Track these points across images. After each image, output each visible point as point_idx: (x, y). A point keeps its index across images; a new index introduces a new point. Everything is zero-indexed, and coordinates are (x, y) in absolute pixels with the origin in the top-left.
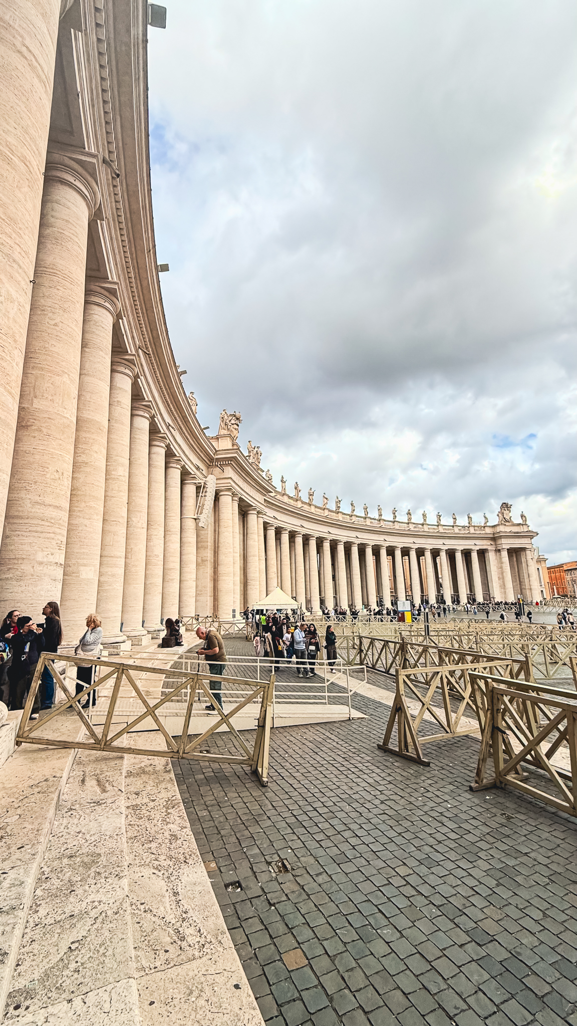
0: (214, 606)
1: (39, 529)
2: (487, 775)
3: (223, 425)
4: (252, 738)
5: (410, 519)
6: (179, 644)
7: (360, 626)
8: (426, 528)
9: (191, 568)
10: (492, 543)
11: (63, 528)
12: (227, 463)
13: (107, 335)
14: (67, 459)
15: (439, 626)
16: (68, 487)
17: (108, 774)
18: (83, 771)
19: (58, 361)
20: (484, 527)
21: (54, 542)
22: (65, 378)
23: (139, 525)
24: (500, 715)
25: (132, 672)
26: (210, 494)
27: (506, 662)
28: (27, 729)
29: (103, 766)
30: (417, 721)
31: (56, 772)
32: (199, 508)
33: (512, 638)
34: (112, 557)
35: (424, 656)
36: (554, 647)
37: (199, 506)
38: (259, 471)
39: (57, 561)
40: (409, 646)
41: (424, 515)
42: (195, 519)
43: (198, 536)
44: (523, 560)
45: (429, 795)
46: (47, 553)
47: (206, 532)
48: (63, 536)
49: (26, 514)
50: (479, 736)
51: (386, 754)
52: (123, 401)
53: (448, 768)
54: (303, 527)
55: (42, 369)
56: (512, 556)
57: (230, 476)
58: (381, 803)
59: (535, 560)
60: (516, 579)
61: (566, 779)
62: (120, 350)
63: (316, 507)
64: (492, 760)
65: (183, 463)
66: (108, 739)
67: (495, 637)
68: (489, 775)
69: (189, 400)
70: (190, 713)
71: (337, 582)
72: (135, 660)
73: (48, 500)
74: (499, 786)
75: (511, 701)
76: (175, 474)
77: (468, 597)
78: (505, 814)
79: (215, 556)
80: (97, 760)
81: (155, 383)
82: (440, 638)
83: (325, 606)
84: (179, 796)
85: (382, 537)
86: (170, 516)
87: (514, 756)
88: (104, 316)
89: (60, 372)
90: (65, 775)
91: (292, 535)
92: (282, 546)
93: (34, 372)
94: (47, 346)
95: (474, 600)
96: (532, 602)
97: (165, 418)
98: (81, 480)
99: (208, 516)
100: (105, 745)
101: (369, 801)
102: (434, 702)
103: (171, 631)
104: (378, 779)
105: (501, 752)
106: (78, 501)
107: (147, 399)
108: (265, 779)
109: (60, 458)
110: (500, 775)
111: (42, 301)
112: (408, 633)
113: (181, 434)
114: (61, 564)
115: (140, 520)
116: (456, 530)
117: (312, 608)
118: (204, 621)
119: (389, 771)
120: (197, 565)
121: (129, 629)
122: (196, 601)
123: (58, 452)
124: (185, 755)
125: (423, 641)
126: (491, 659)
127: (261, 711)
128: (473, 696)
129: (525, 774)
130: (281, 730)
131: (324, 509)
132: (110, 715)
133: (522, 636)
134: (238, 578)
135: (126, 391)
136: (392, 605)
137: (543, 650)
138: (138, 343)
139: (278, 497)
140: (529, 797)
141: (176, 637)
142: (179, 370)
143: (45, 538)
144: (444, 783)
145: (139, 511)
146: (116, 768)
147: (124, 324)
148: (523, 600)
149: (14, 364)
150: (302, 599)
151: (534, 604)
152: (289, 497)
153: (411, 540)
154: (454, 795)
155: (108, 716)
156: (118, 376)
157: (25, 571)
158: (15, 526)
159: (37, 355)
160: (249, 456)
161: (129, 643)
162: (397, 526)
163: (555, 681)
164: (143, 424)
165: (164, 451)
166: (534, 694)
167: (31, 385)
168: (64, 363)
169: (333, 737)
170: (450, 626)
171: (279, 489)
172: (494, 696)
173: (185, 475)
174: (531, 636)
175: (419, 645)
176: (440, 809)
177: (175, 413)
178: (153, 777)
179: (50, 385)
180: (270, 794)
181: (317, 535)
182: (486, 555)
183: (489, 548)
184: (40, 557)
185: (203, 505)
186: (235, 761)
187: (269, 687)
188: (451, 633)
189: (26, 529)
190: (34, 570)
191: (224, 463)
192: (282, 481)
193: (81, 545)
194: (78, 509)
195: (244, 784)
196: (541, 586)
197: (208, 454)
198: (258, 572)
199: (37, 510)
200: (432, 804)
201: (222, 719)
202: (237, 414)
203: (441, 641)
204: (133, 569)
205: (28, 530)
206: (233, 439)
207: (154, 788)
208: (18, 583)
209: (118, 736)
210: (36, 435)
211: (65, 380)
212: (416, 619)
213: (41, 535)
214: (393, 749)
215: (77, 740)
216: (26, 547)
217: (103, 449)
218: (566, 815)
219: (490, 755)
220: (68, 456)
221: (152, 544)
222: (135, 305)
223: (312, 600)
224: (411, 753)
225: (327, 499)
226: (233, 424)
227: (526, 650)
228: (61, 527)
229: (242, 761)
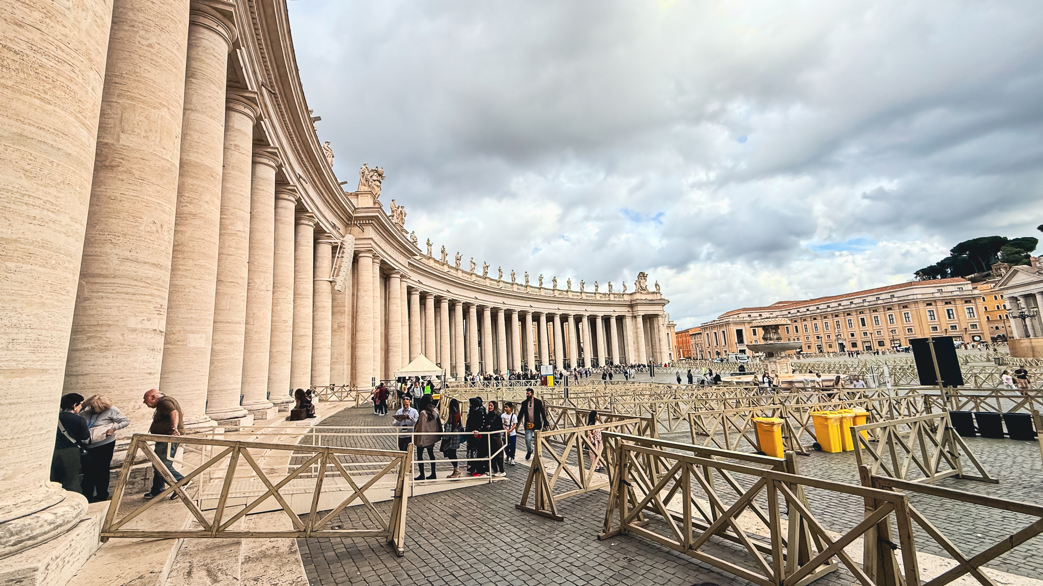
0: (352, 374)
1: (130, 290)
2: (613, 524)
3: (363, 181)
4: (389, 509)
5: (555, 286)
6: (311, 416)
7: (504, 390)
8: (570, 295)
9: (326, 334)
10: (630, 310)
11: (163, 289)
12: (367, 222)
13: (220, 65)
14: (168, 209)
15: (579, 389)
16: (169, 242)
17: (220, 562)
18: (190, 562)
19: (153, 90)
20: (623, 295)
21: (151, 306)
22: (164, 112)
23: (263, 287)
24: (627, 469)
25: (250, 450)
26: (348, 256)
27: (634, 421)
28: (115, 521)
29: (216, 554)
30: (553, 480)
31: (154, 567)
32: (336, 271)
33: (643, 398)
34: (229, 322)
35: (562, 417)
36: (677, 404)
37: (335, 268)
38: (403, 233)
39: (155, 328)
40: (550, 409)
41: (569, 283)
42: (331, 282)
43: (333, 300)
44: (656, 325)
45: (561, 547)
46: (141, 318)
47: (343, 296)
48: (163, 298)
49: (112, 272)
50: (608, 489)
51: (523, 513)
52: (241, 146)
53: (579, 521)
54: (449, 292)
55: (133, 99)
56: (647, 322)
57: (371, 237)
58: (516, 560)
59: (665, 326)
60: (648, 343)
61: (679, 521)
62: (238, 85)
63: (463, 272)
64: (618, 510)
65: (316, 220)
66: (221, 524)
67: (628, 397)
68: (615, 524)
69: (324, 151)
70: (320, 489)
71: (483, 348)
72: (258, 436)
73: (141, 256)
74: (624, 533)
75: (636, 457)
76: (308, 232)
77: (606, 361)
78: (627, 558)
79: (352, 322)
80: (208, 549)
81: (282, 128)
82: (579, 400)
83: (470, 372)
84: (305, 577)
85: (528, 303)
86: (301, 278)
87: (637, 505)
88: (216, 42)
89: (157, 104)
90: (166, 569)
91: (438, 301)
92: (427, 311)
93: (120, 101)
94: (138, 70)
95: (612, 363)
96: (661, 364)
97: (294, 169)
98: (188, 234)
99: (345, 279)
100: (217, 531)
101: (505, 560)
102: (570, 461)
103: (301, 403)
104: (514, 537)
105: (626, 501)
106: (184, 258)
107: (272, 145)
108: (401, 550)
109: (158, 207)
110: (625, 522)
111: (130, 14)
112: (550, 396)
113: (314, 187)
114: (161, 332)
115: (265, 281)
116: (598, 297)
117: (457, 374)
118: (340, 390)
119: (525, 529)
120: (333, 331)
121: (250, 402)
122: (331, 369)
123: (155, 200)
124: (312, 534)
125: (563, 404)
126: (622, 418)
127: (398, 482)
128: (604, 453)
129: (646, 520)
130: (420, 499)
131: (472, 274)
132: (224, 498)
133: (651, 396)
134: (379, 344)
135: (246, 134)
136: (536, 369)
137: (668, 407)
138: (260, 79)
139: (424, 260)
140: (648, 540)
141: (307, 409)
142: (312, 116)
143: (138, 301)
144: (574, 535)
145: (262, 272)
146: (230, 555)
147: (243, 55)
148: (653, 362)
149: (90, 90)
150: (447, 365)
151: (663, 366)
152: (435, 261)
153: (556, 306)
154: (583, 545)
155: (221, 499)
156: (236, 117)
157: (111, 340)
158: (98, 286)
159: (125, 80)
160: (393, 216)
161: (251, 418)
162: (543, 292)
163: (677, 435)
164: (268, 174)
165: (294, 205)
166: (658, 449)
167: (116, 116)
168: (162, 94)
169: (473, 501)
170: (589, 388)
171: (425, 252)
172: (622, 452)
173: (319, 233)
174: (659, 395)
175: (559, 408)
176: (570, 560)
177: (307, 163)
178: (276, 560)
179: (142, 118)
180: (405, 564)
181: (464, 300)
182: (624, 321)
183: (627, 314)
184: (132, 323)
185: (340, 267)
186: (369, 534)
187: (406, 457)
188: (589, 395)
189: (113, 290)
190: (124, 339)
191: (364, 222)
192: (428, 244)
193: (188, 309)
194: (185, 267)
195: (378, 556)
196: (670, 349)
197: (345, 211)
198: (401, 338)
199: (128, 268)
200: (563, 556)
201: (356, 493)
202: (380, 170)
203: (580, 402)
204: (256, 336)
205: (115, 291)
206: (374, 197)
207: (277, 571)
208: (103, 354)
209: (233, 520)
210: (125, 178)
211: (163, 113)
212: (557, 382)
213: (134, 298)
214: (531, 507)
215: (182, 529)
216: (114, 312)
217: (216, 200)
218: (677, 553)
219: (617, 505)
220: (167, 205)
221: (279, 308)
222: (257, 34)
223: (457, 365)
224: (547, 510)
225: (474, 264)
226: (374, 181)
227: (654, 408)
228: (160, 289)
229: (376, 534)
